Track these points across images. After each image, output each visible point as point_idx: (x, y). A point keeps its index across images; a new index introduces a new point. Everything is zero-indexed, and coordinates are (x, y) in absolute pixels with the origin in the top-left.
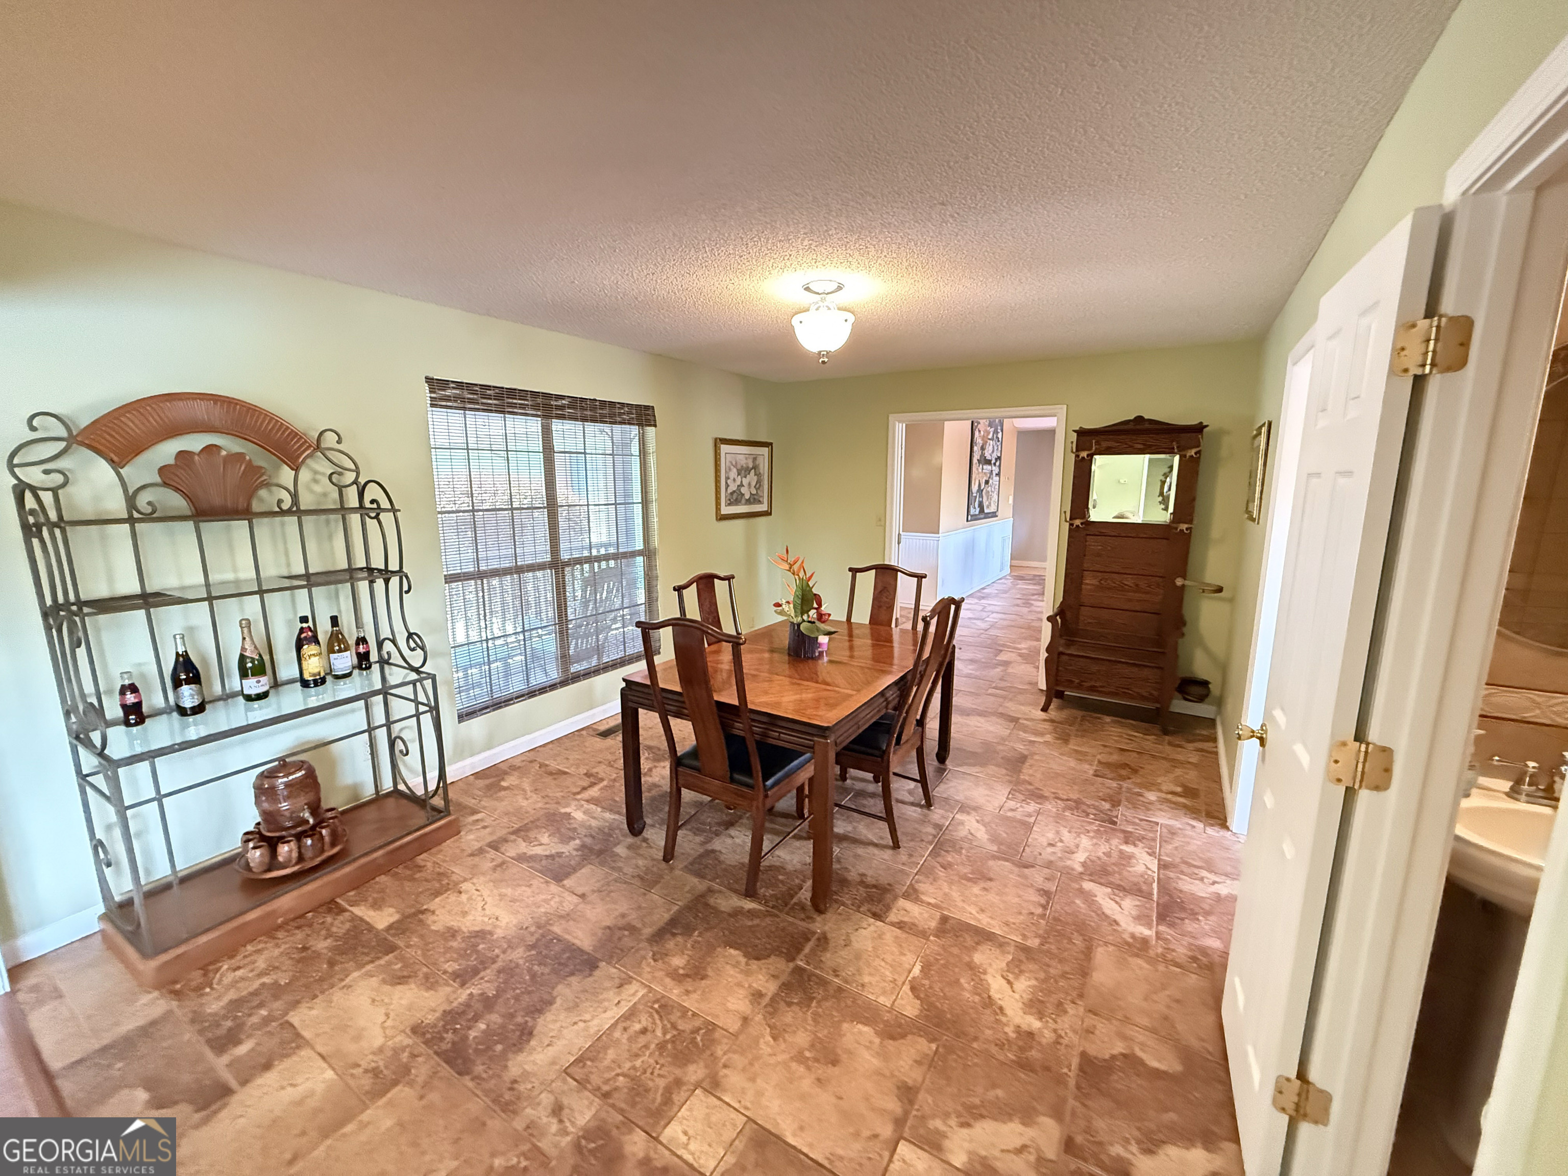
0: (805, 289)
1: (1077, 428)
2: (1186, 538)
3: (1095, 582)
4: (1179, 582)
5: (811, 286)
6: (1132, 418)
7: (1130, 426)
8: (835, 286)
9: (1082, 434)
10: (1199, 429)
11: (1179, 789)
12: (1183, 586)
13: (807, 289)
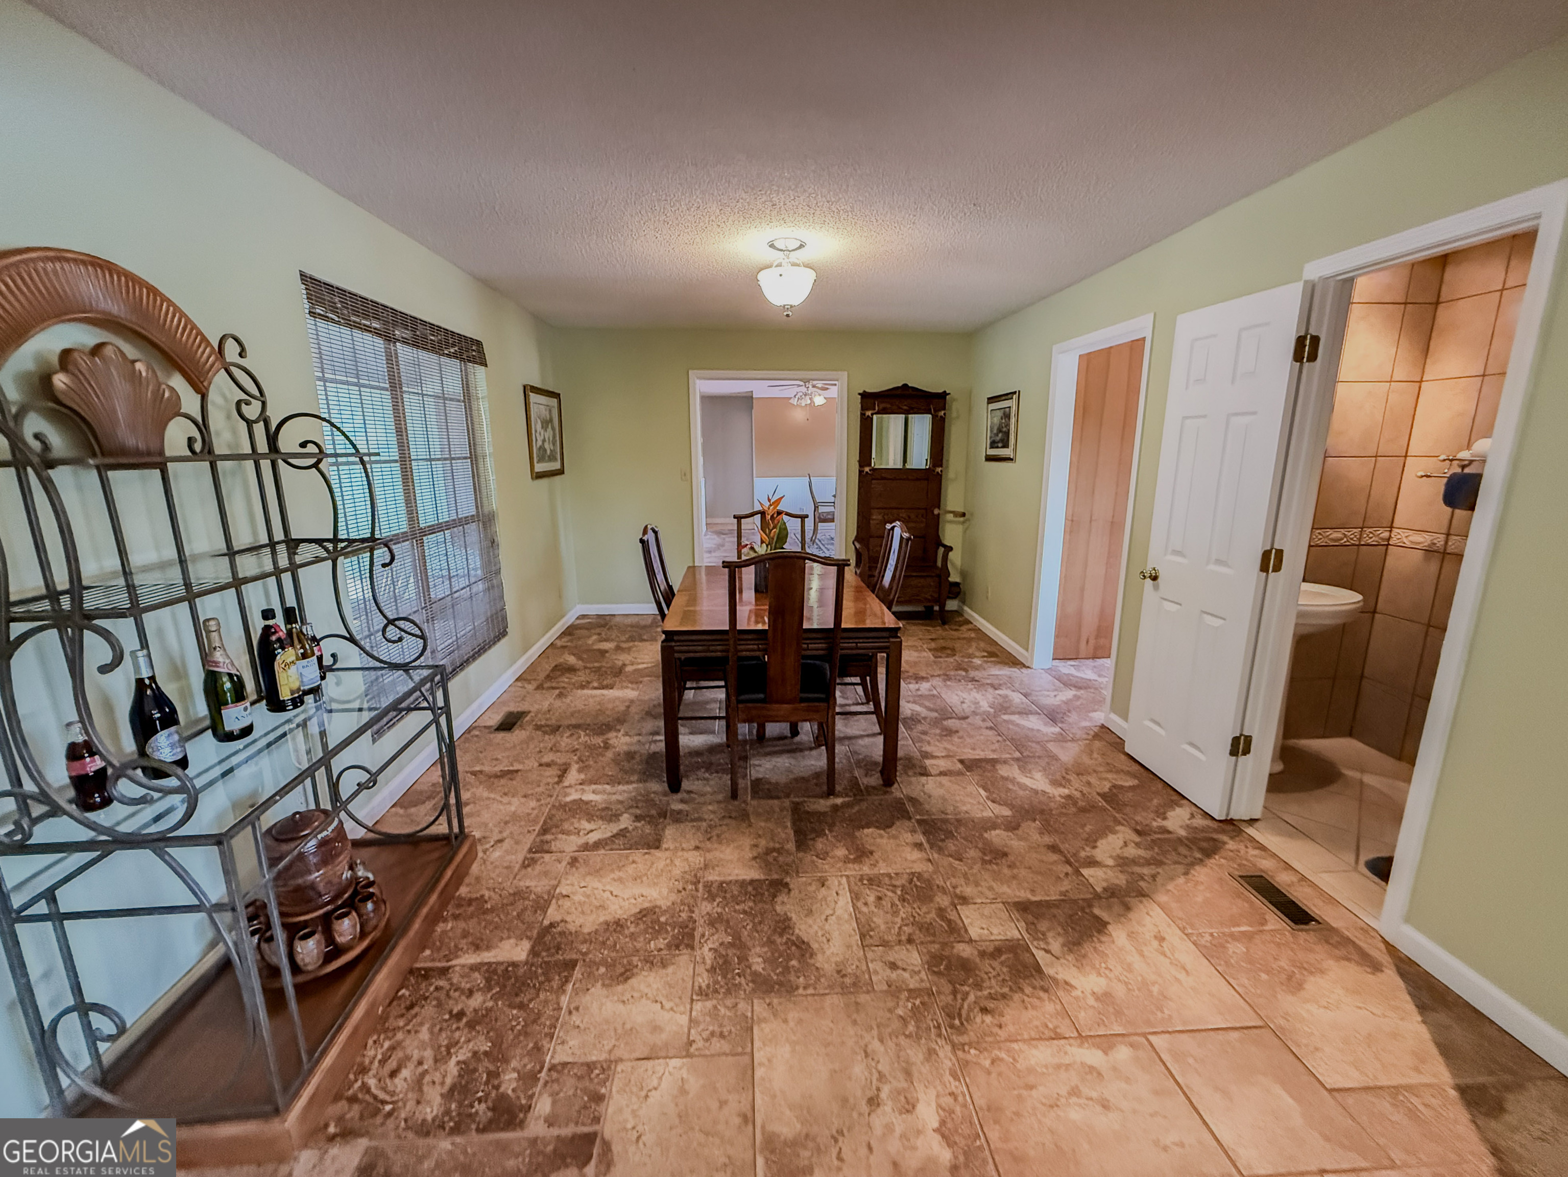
0: (770, 246)
1: (861, 392)
2: (939, 477)
3: (880, 517)
4: (936, 512)
5: (776, 244)
6: (900, 385)
7: (899, 392)
8: (798, 244)
9: (865, 396)
10: (945, 394)
11: (986, 654)
12: (939, 514)
13: (772, 246)
